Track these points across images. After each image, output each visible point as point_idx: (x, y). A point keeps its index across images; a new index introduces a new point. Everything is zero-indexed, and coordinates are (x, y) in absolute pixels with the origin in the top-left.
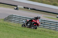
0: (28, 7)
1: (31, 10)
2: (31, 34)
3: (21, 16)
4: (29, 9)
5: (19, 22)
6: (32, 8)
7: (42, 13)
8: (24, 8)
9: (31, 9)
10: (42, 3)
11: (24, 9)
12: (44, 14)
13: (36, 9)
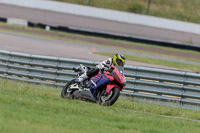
0: (44, 23)
1: (53, 32)
2: (42, 114)
3: (13, 53)
4: (48, 28)
5: (9, 74)
6: (56, 26)
7: (92, 41)
8: (30, 24)
9: (52, 28)
10: (88, 5)
11: (31, 29)
12: (99, 43)
13: (70, 28)
